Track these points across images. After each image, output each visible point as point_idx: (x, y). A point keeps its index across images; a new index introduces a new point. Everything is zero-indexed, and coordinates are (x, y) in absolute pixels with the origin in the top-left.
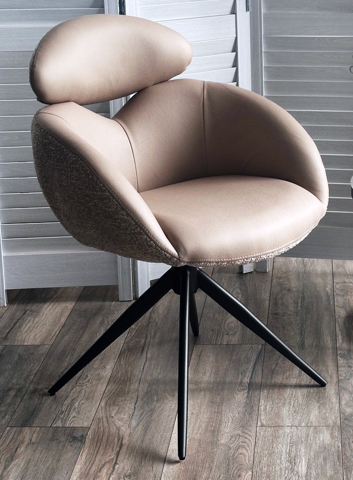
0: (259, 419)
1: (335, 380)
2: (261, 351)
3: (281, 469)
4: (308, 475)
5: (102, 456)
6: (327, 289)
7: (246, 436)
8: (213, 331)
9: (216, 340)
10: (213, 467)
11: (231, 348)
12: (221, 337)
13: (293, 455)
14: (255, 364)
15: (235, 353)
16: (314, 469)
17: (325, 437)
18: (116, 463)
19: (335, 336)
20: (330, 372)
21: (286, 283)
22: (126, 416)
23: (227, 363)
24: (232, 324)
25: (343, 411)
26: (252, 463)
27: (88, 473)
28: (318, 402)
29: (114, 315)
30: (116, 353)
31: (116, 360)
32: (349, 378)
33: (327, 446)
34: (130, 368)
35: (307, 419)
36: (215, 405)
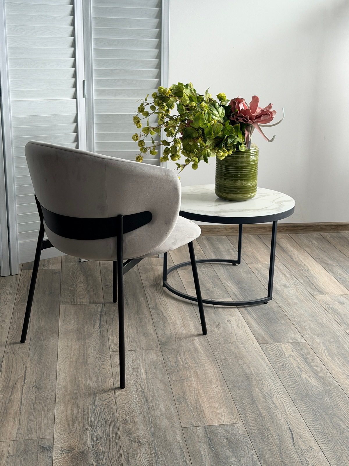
1: (151, 322)
2: (102, 307)
3: (130, 376)
4: (147, 378)
5: (15, 375)
6: (135, 270)
7: (105, 358)
8: (70, 297)
9: (73, 302)
10: (88, 377)
11: (84, 307)
12: (76, 300)
13: (135, 367)
14: (101, 315)
15: (87, 309)
16: (150, 375)
17: (153, 356)
18: (25, 379)
19: (145, 297)
20: (147, 318)
21: (109, 267)
22: (25, 350)
23: (83, 315)
24: (81, 292)
25: (160, 340)
26: (112, 374)
27: (8, 386)
28: (144, 335)
29: (4, 289)
30: (10, 312)
31: (11, 317)
32: (159, 321)
33: (155, 361)
34: (22, 321)
35: (140, 346)
36: (81, 341)
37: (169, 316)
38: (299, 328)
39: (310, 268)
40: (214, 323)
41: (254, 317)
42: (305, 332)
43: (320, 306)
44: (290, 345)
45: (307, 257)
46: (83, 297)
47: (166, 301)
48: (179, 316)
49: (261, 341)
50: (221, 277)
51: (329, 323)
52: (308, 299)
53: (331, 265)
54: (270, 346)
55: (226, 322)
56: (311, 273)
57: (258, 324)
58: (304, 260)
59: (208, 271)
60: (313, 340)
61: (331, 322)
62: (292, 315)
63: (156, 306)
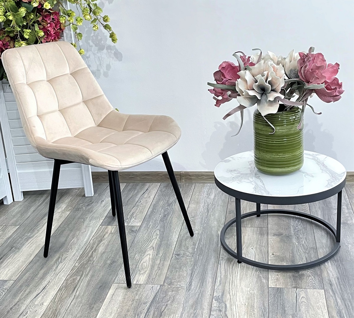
46: (144, 271)
47: (238, 287)
63: (223, 295)
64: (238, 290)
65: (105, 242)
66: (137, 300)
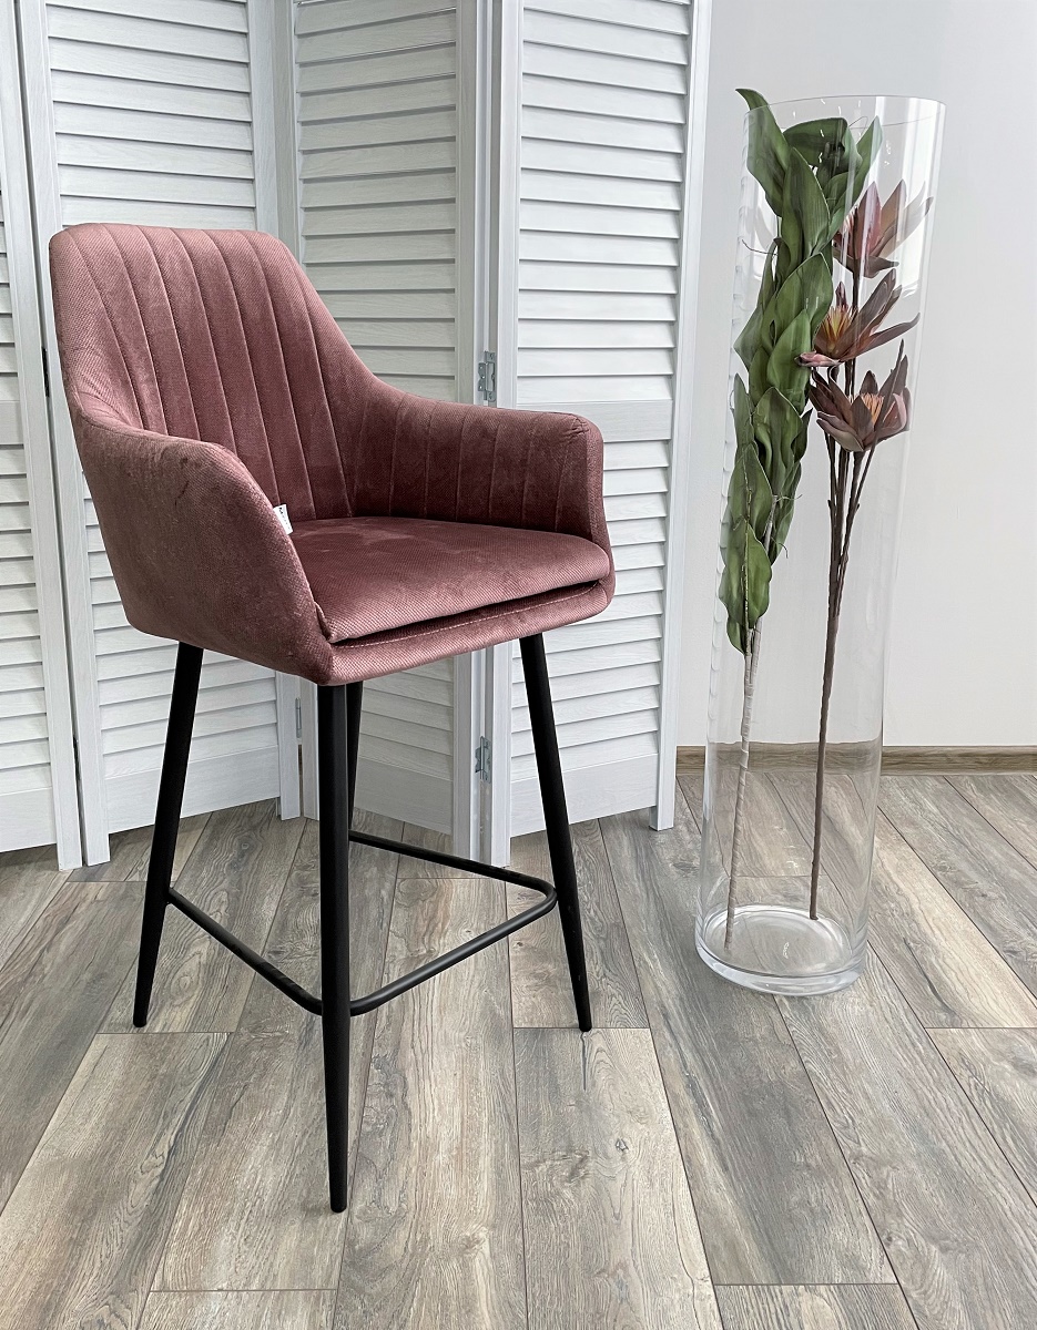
0: (161, 1266)
2: (223, 1049)
6: (383, 892)
11: (166, 1044)
12: (156, 1011)
14: (201, 1088)
15: (170, 1055)
23: (144, 1084)
24: (188, 978)
25: (352, 1238)
35: (268, 1263)
36: (76, 1219)
37: (423, 1106)
38: (871, 1200)
39: (916, 907)
40: (570, 1150)
41: (715, 1129)
42: (892, 1223)
43: (952, 1084)
44: (832, 1300)
45: (906, 860)
46: (185, 998)
47: (436, 1031)
48: (457, 1109)
49: (724, 1268)
50: (633, 932)
51: (983, 1176)
52: (910, 1047)
53: (983, 896)
54: (753, 1300)
55: (612, 1149)
56: (918, 924)
57: (726, 1169)
58: (898, 872)
59: (598, 904)
60: (924, 1275)
61: (992, 1167)
62: (850, 1121)
63: (396, 1052)
64: (435, 1039)
65: (77, 925)
66: (165, 1075)
